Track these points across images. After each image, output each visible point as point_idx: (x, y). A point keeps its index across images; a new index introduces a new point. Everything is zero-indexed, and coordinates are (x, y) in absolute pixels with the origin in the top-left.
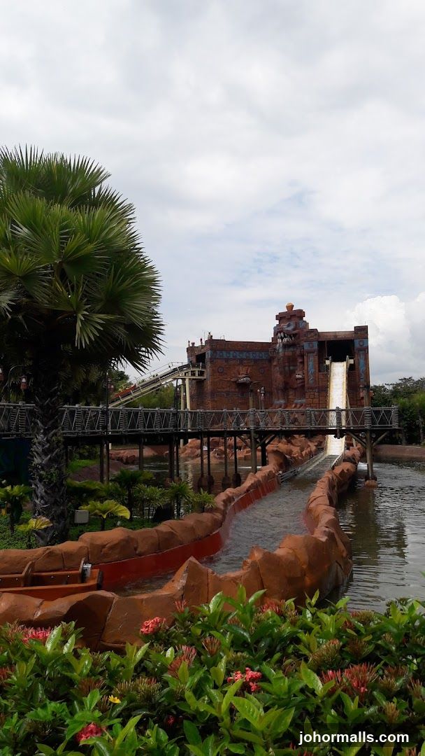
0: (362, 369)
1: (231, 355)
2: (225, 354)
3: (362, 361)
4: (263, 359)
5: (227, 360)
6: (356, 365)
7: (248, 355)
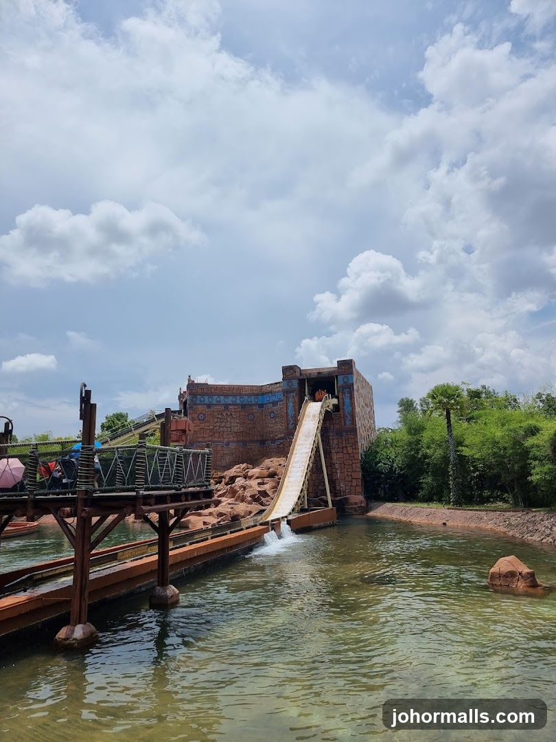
0: (347, 409)
1: (215, 399)
2: (207, 400)
3: (347, 401)
4: (252, 404)
5: (209, 406)
6: (341, 405)
7: (234, 399)
